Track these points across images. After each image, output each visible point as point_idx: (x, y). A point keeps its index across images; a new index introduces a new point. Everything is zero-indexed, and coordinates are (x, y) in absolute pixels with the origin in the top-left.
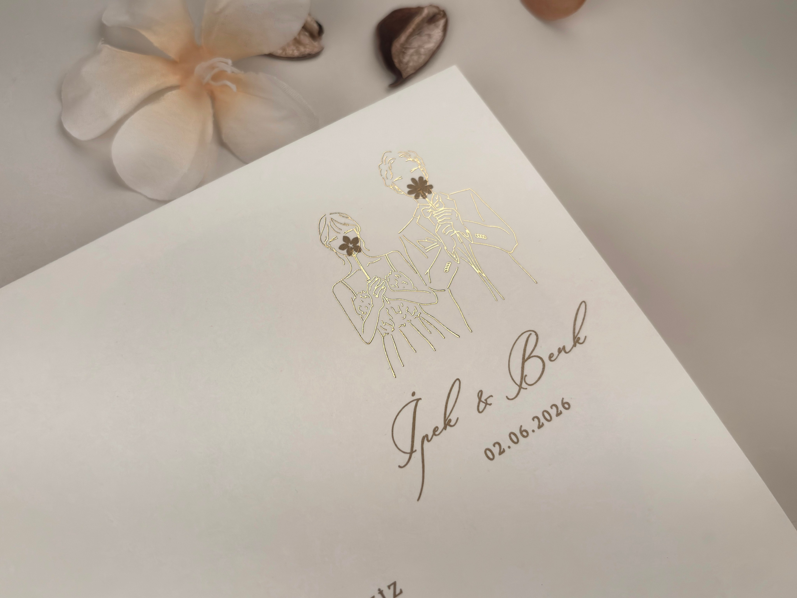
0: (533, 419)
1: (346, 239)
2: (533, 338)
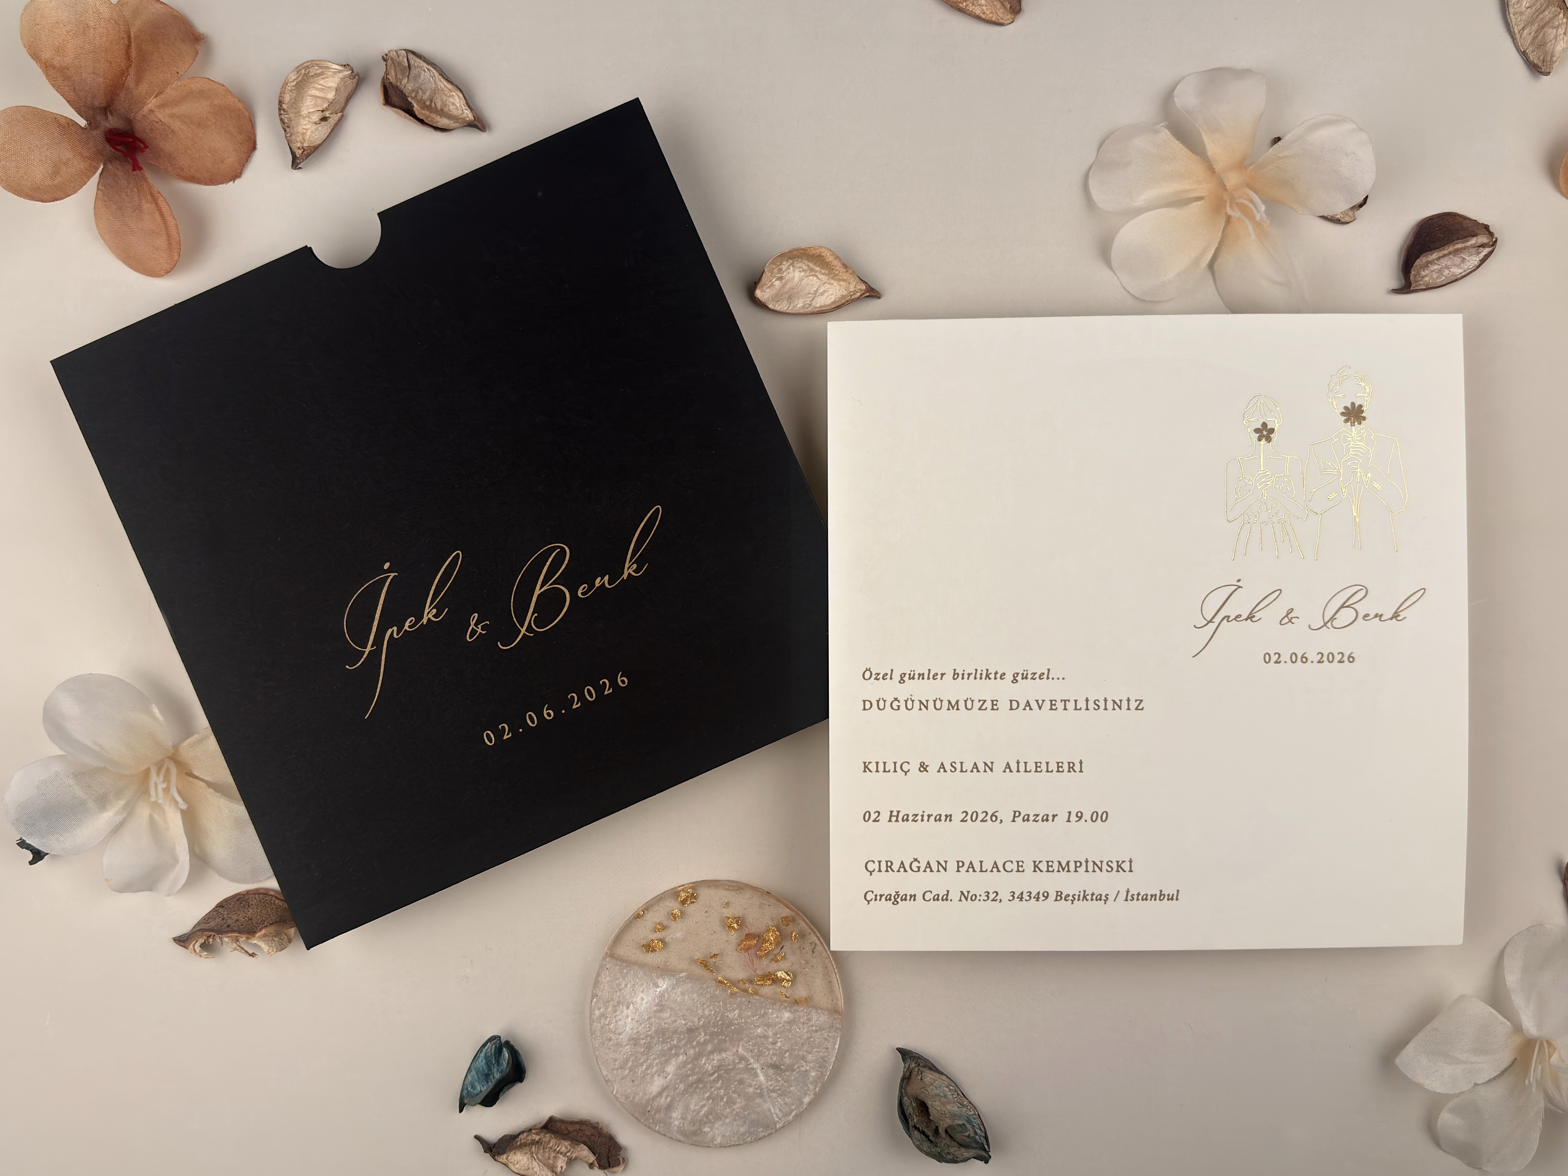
0: (1318, 654)
1: (1264, 425)
2: (1363, 593)
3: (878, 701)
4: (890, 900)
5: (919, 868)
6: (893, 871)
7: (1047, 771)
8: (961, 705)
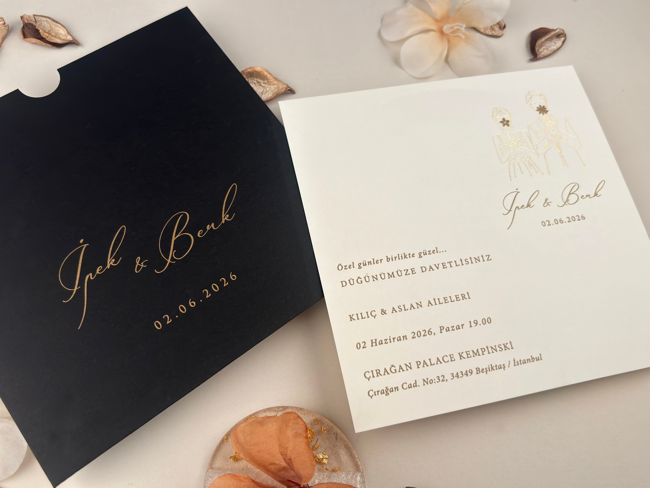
0: (567, 218)
1: (504, 119)
2: (576, 187)
3: (349, 281)
4: (384, 393)
5: (395, 370)
6: (381, 375)
7: (451, 301)
8: (395, 274)
